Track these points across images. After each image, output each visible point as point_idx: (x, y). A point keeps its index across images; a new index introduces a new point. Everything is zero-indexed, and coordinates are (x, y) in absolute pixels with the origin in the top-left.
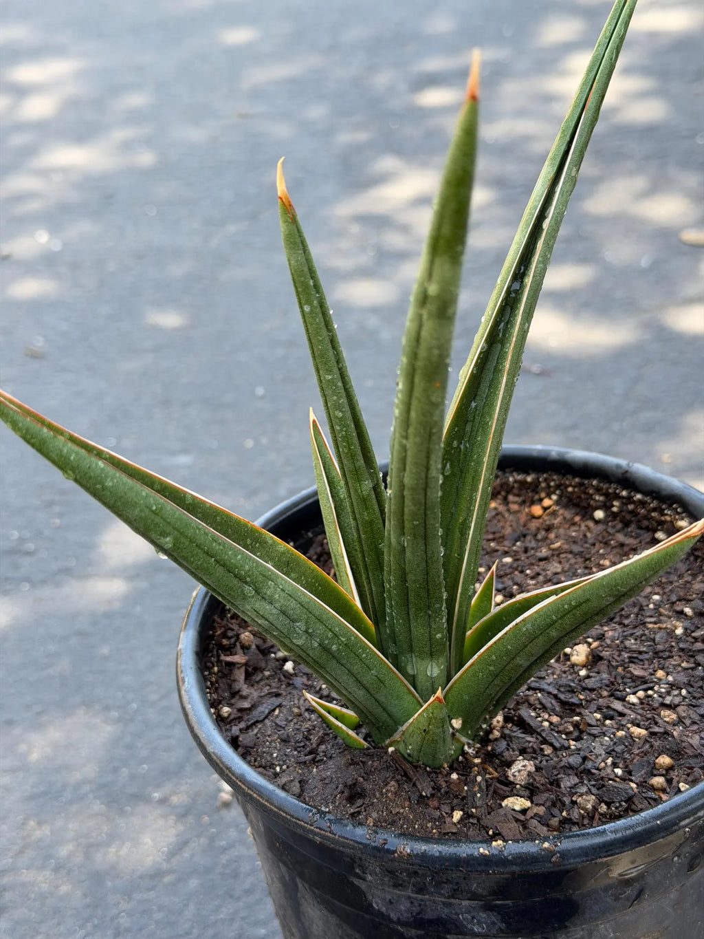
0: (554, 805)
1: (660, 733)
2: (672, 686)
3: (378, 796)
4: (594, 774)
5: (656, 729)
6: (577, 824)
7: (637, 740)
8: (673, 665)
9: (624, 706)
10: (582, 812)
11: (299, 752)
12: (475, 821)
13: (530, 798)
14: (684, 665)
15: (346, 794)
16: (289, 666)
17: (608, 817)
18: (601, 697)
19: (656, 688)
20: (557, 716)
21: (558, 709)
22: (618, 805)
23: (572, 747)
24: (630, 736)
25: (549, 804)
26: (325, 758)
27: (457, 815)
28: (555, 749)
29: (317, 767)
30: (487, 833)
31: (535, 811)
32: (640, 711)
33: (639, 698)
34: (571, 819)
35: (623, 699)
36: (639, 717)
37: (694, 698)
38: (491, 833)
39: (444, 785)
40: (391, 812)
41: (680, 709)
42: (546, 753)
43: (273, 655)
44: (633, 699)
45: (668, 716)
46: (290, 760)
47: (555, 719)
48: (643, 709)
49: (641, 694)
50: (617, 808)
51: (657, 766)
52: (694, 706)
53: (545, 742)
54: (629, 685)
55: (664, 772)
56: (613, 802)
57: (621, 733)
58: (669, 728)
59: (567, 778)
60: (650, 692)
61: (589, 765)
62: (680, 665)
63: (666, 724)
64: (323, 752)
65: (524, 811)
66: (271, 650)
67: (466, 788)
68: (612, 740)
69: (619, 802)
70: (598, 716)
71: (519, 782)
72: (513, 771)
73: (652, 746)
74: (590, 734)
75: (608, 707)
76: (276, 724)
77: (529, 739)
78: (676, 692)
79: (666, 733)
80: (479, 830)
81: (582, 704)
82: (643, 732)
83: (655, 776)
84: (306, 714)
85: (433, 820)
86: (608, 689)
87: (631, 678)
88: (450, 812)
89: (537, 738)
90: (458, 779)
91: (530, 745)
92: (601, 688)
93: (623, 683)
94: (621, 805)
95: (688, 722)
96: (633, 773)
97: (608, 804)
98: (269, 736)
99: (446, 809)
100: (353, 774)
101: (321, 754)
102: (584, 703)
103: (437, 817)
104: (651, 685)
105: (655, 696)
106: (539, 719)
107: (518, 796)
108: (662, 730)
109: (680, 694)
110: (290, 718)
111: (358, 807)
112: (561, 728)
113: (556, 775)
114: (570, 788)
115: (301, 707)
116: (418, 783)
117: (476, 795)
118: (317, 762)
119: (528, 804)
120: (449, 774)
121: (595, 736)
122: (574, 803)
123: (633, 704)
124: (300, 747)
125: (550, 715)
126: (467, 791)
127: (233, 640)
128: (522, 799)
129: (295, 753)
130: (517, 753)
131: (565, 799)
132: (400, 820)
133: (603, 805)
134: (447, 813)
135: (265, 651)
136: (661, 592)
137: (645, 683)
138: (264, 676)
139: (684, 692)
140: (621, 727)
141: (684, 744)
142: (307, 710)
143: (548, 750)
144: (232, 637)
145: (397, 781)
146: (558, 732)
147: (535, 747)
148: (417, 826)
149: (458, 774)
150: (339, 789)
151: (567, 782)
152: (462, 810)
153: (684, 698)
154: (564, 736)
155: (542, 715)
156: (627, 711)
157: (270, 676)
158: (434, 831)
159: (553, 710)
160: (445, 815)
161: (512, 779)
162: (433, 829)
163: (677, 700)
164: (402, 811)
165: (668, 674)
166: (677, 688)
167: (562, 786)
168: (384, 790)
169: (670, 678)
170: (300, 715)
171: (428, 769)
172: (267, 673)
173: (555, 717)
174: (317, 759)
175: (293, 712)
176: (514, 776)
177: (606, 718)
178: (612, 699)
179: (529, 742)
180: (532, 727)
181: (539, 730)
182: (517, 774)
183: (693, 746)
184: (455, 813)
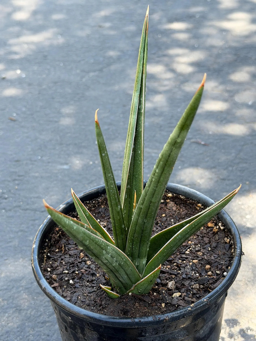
0: (187, 291)
1: (201, 259)
2: (195, 244)
3: (133, 309)
4: (192, 278)
5: (199, 259)
6: (197, 294)
7: (196, 264)
8: (192, 238)
9: (186, 255)
10: (196, 290)
11: (96, 307)
12: (170, 305)
13: (180, 292)
14: (195, 237)
15: (123, 313)
16: (71, 282)
17: (205, 288)
18: (178, 255)
19: (191, 247)
20: (169, 265)
21: (168, 263)
22: (206, 283)
23: (180, 273)
24: (193, 263)
25: (186, 291)
26: (106, 306)
27: (163, 305)
28: (175, 275)
29: (106, 309)
30: (175, 306)
31: (184, 295)
32: (191, 255)
33: (189, 252)
34: (195, 293)
35: (184, 253)
36: (192, 257)
37: (203, 246)
38: (176, 306)
39: (153, 298)
40: (143, 312)
41: (202, 250)
42: (173, 277)
43: (64, 280)
44: (187, 252)
45: (200, 254)
46: (95, 311)
47: (169, 267)
48: (191, 254)
49: (188, 250)
50: (207, 284)
51: (206, 269)
52: (205, 248)
53: (171, 274)
54: (183, 248)
55: (210, 270)
56: (205, 283)
57: (191, 264)
58: (203, 257)
59: (185, 282)
60: (191, 249)
61: (189, 276)
62: (193, 238)
63: (201, 256)
64: (104, 304)
65: (180, 296)
66: (63, 278)
67: (161, 296)
68: (190, 266)
69: (207, 283)
70: (181, 261)
71: (173, 289)
72: (170, 286)
73: (202, 264)
74: (182, 267)
75: (182, 257)
76: (82, 301)
77: (166, 275)
78: (197, 246)
79: (202, 259)
80: (172, 307)
81: (173, 259)
82: (197, 261)
83: (208, 272)
84: (89, 295)
85: (156, 309)
86: (178, 252)
87: (182, 246)
88: (160, 305)
89: (168, 274)
90: (156, 294)
91: (168, 276)
92: (176, 252)
93: (181, 249)
94: (208, 283)
95: (206, 253)
96: (202, 274)
97: (203, 285)
98: (82, 306)
99: (159, 304)
100: (121, 306)
101: (104, 305)
102: (174, 258)
103: (157, 308)
104: (189, 246)
105: (193, 249)
106: (164, 268)
107: (176, 292)
108: (201, 258)
109: (198, 246)
110: (85, 298)
111: (130, 315)
112: (173, 268)
113: (181, 282)
114: (189, 284)
115: (86, 293)
116: (146, 300)
117: (165, 297)
118: (105, 308)
119: (180, 294)
120: (153, 294)
121: (184, 267)
122: (192, 288)
123: (188, 254)
124: (95, 305)
125: (167, 266)
126: (162, 297)
127: (50, 279)
128: (178, 293)
129: (95, 308)
130: (165, 280)
131: (189, 288)
132: (147, 313)
133: (201, 285)
134: (160, 306)
135: (61, 279)
136: (173, 218)
137: (187, 246)
138: (65, 288)
139: (199, 245)
140: (190, 262)
141: (210, 260)
142: (88, 293)
143: (174, 276)
144: (49, 278)
145: (137, 303)
146: (173, 270)
147: (169, 277)
148: (153, 313)
149: (156, 293)
150: (120, 313)
151: (187, 283)
152: (164, 303)
153: (200, 247)
154: (175, 270)
155: (164, 267)
156: (188, 257)
157: (66, 287)
158: (159, 312)
159: (167, 264)
160: (159, 306)
161: (171, 288)
162: (158, 312)
163: (199, 248)
164: (146, 310)
165: (192, 242)
166: (197, 245)
167: (186, 285)
168: (135, 307)
169: (193, 243)
170: (87, 295)
171: (147, 295)
172: (65, 287)
173: (168, 266)
174: (104, 307)
175: (85, 295)
176: (171, 287)
177: (183, 261)
178: (181, 254)
179: (167, 276)
180: (164, 271)
181: (167, 271)
182: (171, 286)
183: (213, 260)
184: (162, 305)
